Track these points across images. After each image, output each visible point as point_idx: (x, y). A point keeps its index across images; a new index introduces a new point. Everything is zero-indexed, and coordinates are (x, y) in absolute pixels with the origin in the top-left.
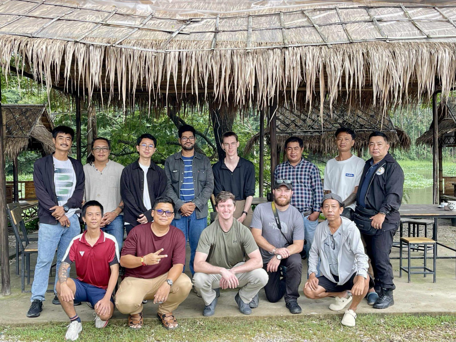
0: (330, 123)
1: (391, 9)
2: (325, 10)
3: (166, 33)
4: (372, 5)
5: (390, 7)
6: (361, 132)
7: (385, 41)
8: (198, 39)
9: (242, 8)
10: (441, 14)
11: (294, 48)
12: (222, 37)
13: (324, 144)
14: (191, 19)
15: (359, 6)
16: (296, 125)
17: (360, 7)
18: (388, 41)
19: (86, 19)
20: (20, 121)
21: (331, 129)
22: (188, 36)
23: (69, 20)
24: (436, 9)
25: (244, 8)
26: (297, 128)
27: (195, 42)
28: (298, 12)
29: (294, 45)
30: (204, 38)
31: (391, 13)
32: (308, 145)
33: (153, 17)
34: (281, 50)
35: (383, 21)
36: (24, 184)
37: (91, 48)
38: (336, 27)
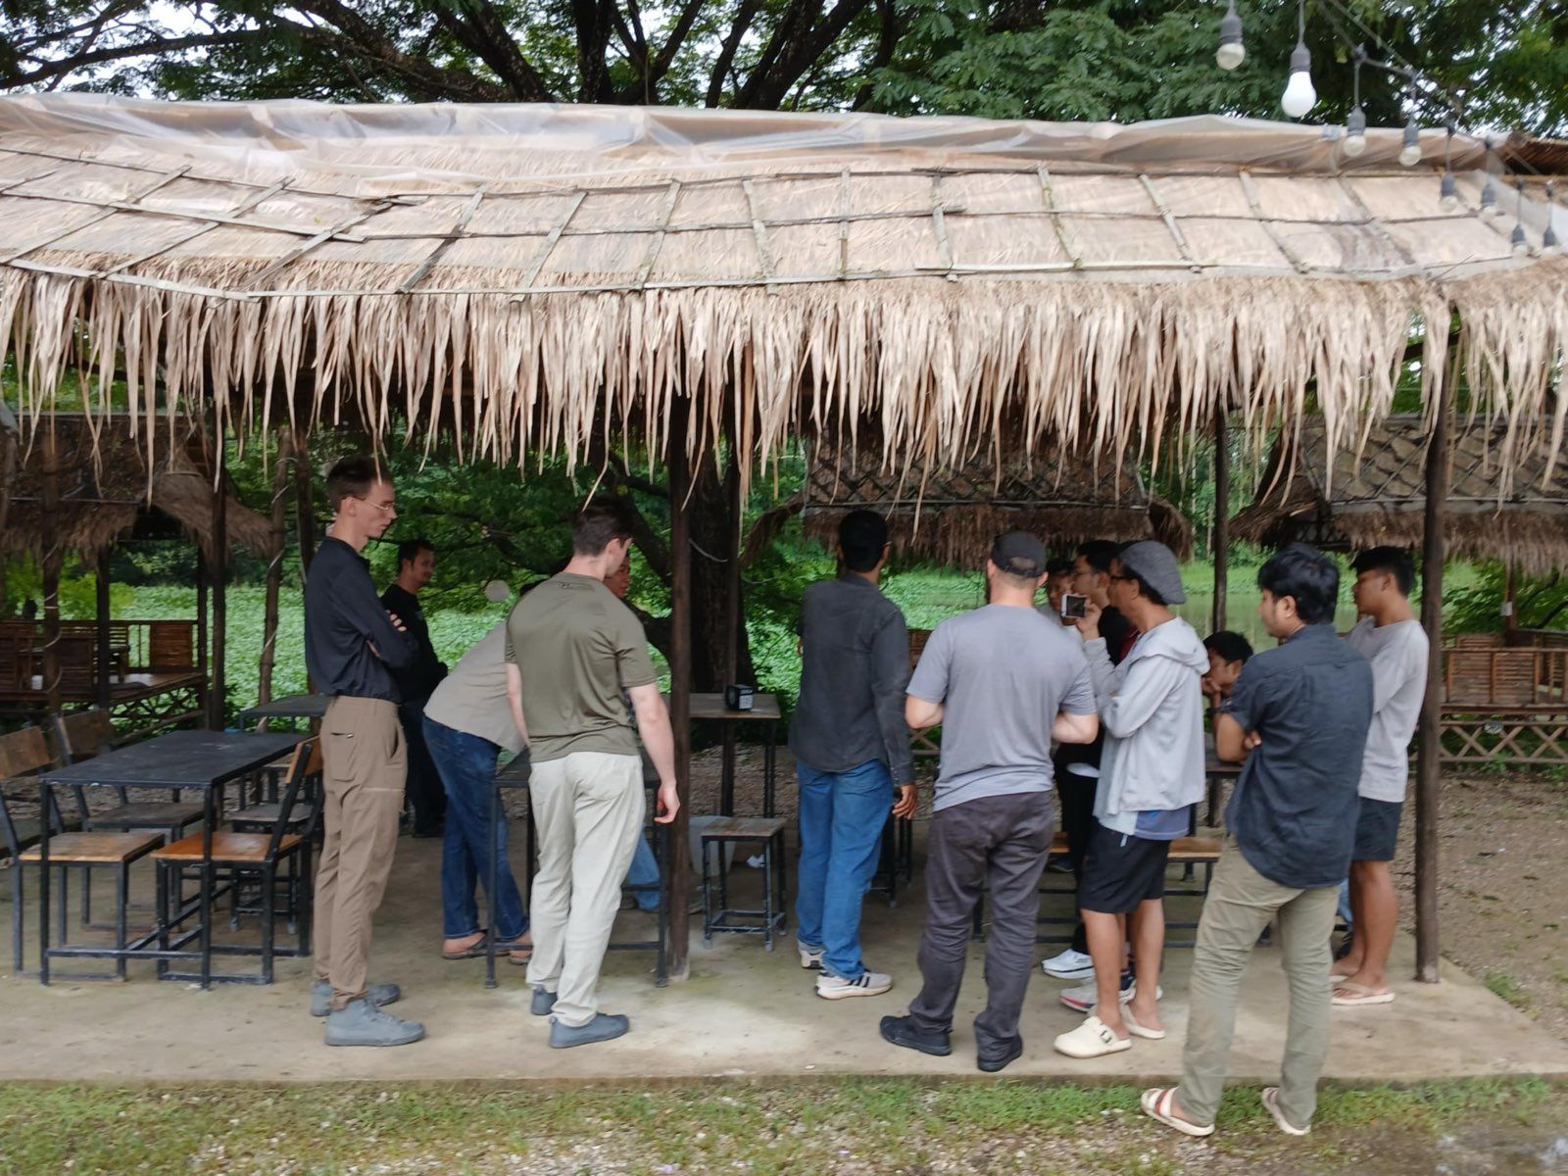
0: (969, 482)
1: (1005, 179)
2: (807, 177)
3: (297, 238)
4: (955, 166)
5: (1005, 172)
6: (1050, 510)
7: (944, 276)
8: (381, 259)
9: (565, 165)
10: (1150, 196)
11: (660, 294)
12: (458, 253)
13: (946, 542)
14: (396, 197)
15: (916, 166)
16: (876, 486)
17: (917, 172)
18: (952, 277)
19: (79, 193)
20: (123, 459)
21: (969, 497)
22: (355, 248)
23: (29, 198)
24: (1142, 182)
25: (574, 166)
26: (877, 492)
27: (368, 268)
28: (731, 183)
29: (663, 285)
30: (399, 255)
31: (1004, 189)
32: (903, 541)
33: (286, 188)
34: (622, 297)
35: (966, 216)
36: (146, 629)
37: (42, 282)
38: (818, 230)
